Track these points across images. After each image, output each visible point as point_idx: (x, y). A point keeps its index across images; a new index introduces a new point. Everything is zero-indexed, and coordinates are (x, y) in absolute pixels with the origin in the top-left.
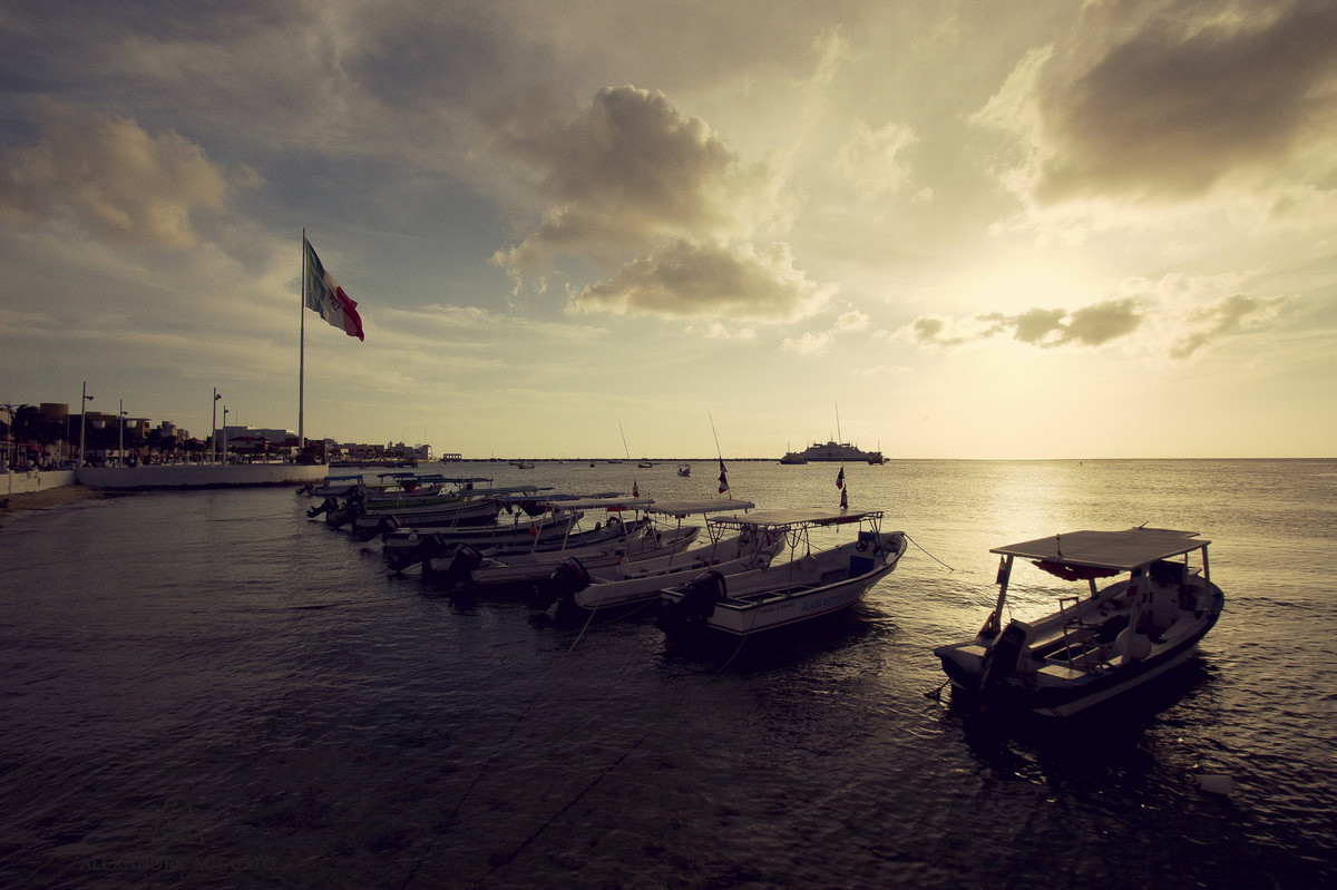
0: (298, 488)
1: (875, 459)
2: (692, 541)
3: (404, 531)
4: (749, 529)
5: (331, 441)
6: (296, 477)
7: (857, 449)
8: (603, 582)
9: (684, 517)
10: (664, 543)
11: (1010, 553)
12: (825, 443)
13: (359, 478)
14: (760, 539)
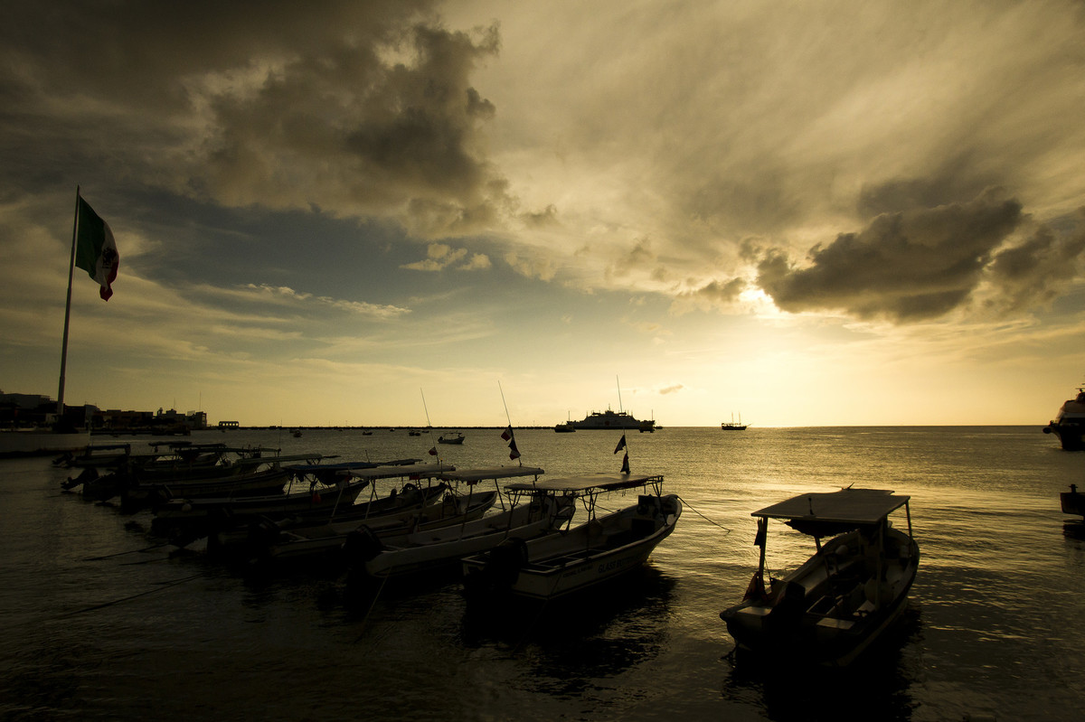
0: (55, 459)
1: (647, 426)
2: (490, 506)
3: (177, 501)
4: (540, 494)
5: (93, 408)
6: (51, 447)
7: (632, 418)
8: (395, 549)
9: (475, 483)
10: (463, 508)
11: (764, 516)
12: (603, 412)
13: (127, 447)
14: (550, 504)
